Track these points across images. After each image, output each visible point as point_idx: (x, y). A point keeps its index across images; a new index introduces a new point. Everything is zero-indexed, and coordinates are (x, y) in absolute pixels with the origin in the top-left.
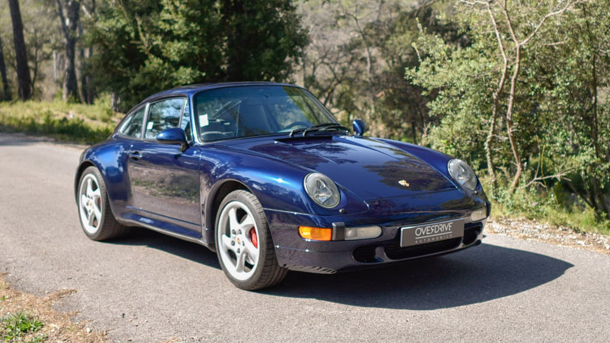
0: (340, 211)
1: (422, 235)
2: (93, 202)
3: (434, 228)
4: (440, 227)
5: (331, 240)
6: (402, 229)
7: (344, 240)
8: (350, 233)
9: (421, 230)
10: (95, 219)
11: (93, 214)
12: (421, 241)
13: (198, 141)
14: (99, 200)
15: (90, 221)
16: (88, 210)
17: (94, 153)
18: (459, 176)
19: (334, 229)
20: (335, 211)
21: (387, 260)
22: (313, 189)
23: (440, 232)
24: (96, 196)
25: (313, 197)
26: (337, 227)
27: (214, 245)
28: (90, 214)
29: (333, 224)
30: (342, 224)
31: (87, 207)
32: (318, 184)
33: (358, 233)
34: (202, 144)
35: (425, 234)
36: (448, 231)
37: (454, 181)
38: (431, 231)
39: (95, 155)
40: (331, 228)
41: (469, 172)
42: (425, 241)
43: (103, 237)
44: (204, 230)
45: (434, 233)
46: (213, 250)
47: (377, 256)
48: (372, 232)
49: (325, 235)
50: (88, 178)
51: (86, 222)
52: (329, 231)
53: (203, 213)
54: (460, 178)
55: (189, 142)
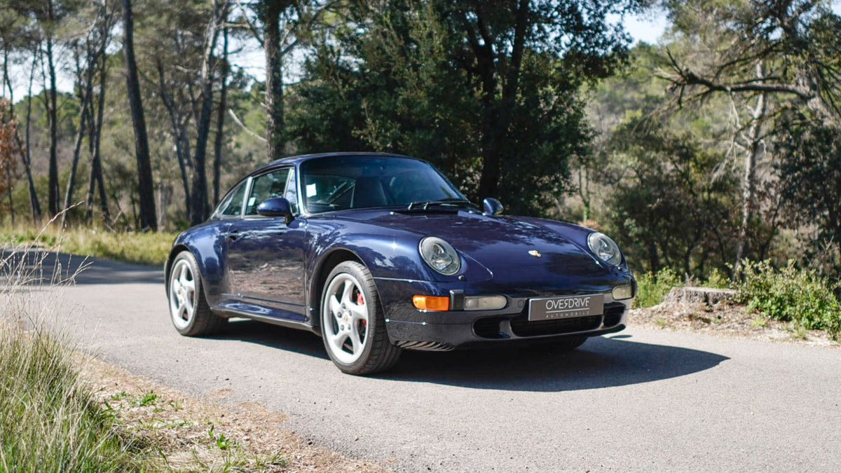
0: (460, 277)
1: (554, 309)
2: (185, 292)
3: (567, 302)
4: (575, 301)
5: (449, 310)
6: (530, 300)
7: (463, 310)
8: (470, 303)
9: (553, 302)
10: (185, 312)
11: (184, 306)
12: (552, 317)
13: (305, 213)
14: (192, 293)
15: (180, 312)
16: (179, 300)
17: (189, 236)
18: (601, 251)
19: (452, 297)
20: (455, 277)
21: (514, 337)
22: (429, 253)
23: (575, 307)
24: (190, 287)
25: (430, 262)
26: (456, 295)
27: (320, 327)
28: (180, 305)
29: (451, 292)
30: (461, 291)
31: (178, 296)
32: (435, 248)
33: (480, 304)
34: (309, 215)
35: (558, 309)
36: (584, 307)
37: (594, 254)
38: (564, 305)
39: (190, 239)
40: (449, 295)
41: (612, 248)
42: (557, 317)
43: (195, 331)
44: (308, 310)
45: (567, 308)
46: (318, 334)
47: (502, 330)
48: (496, 302)
49: (442, 304)
50: (181, 265)
51: (176, 312)
52: (447, 299)
53: (307, 289)
54: (602, 254)
55: (294, 215)
